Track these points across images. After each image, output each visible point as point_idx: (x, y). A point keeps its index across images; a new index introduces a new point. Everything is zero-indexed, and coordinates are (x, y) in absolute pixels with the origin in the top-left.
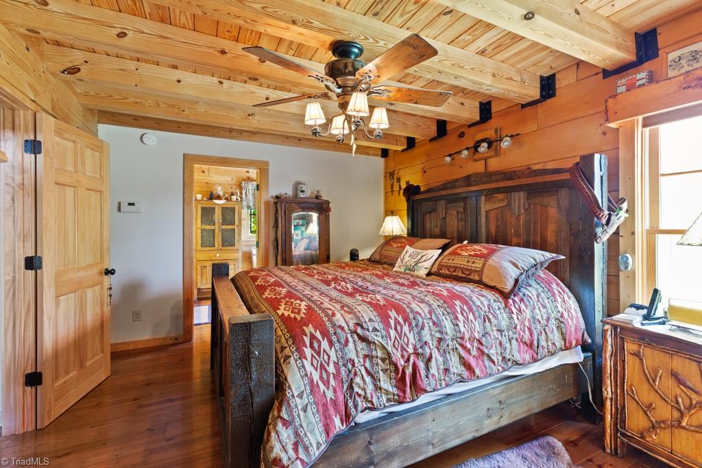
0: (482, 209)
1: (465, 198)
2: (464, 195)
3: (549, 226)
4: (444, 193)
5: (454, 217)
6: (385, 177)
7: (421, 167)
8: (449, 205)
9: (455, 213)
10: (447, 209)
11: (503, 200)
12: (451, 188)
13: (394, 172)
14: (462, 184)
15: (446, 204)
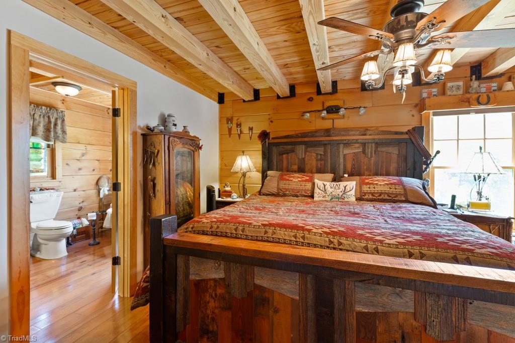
0: (341, 153)
1: (325, 145)
2: (325, 143)
3: (392, 164)
4: (306, 139)
5: (313, 158)
6: (220, 121)
7: (268, 117)
8: (309, 149)
9: (315, 155)
10: (306, 152)
11: (359, 147)
12: (312, 136)
13: (232, 118)
14: (322, 134)
15: (306, 148)
